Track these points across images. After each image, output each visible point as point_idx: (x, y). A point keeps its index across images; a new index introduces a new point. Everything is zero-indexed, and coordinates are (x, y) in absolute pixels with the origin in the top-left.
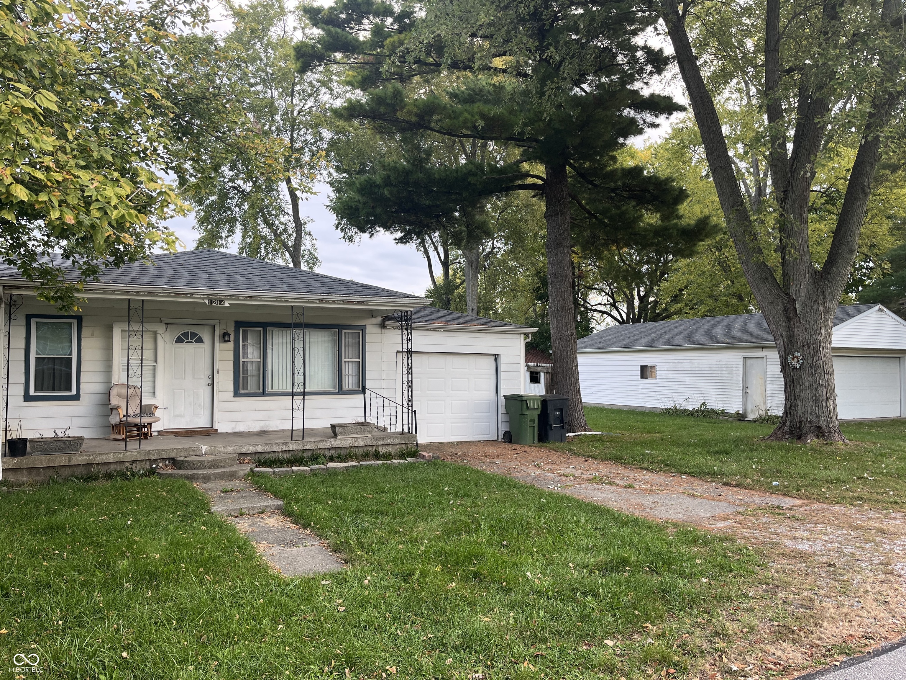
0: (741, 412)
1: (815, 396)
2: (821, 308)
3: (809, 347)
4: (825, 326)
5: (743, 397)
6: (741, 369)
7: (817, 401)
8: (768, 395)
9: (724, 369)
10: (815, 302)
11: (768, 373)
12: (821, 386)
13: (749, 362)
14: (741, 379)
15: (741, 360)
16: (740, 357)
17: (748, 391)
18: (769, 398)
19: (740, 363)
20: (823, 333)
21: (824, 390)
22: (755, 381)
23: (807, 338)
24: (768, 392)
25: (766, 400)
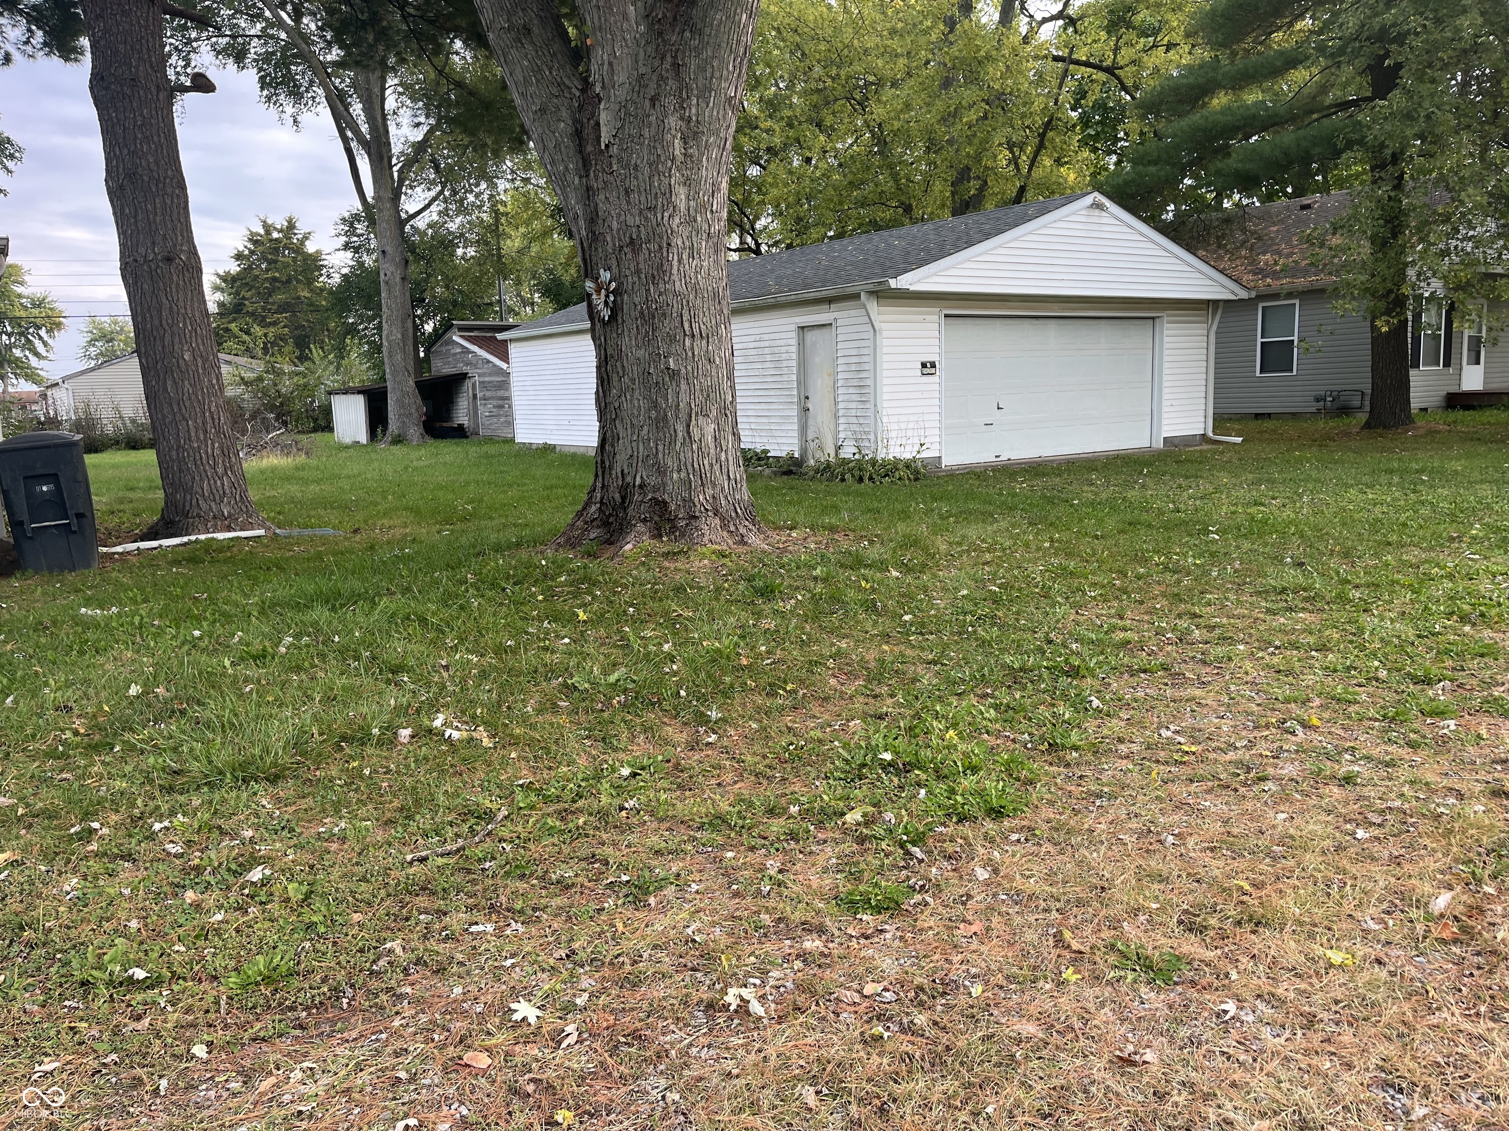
0: (796, 455)
1: (655, 405)
2: (673, 121)
3: (636, 252)
4: (687, 182)
5: (800, 421)
6: (794, 356)
7: (661, 422)
8: (841, 413)
9: (768, 358)
10: (653, 100)
11: (840, 361)
12: (674, 375)
13: (810, 336)
14: (794, 377)
15: (794, 335)
16: (794, 327)
17: (810, 405)
18: (841, 420)
19: (792, 339)
20: (682, 206)
21: (684, 386)
22: (819, 382)
23: (630, 221)
24: (841, 406)
25: (837, 425)
